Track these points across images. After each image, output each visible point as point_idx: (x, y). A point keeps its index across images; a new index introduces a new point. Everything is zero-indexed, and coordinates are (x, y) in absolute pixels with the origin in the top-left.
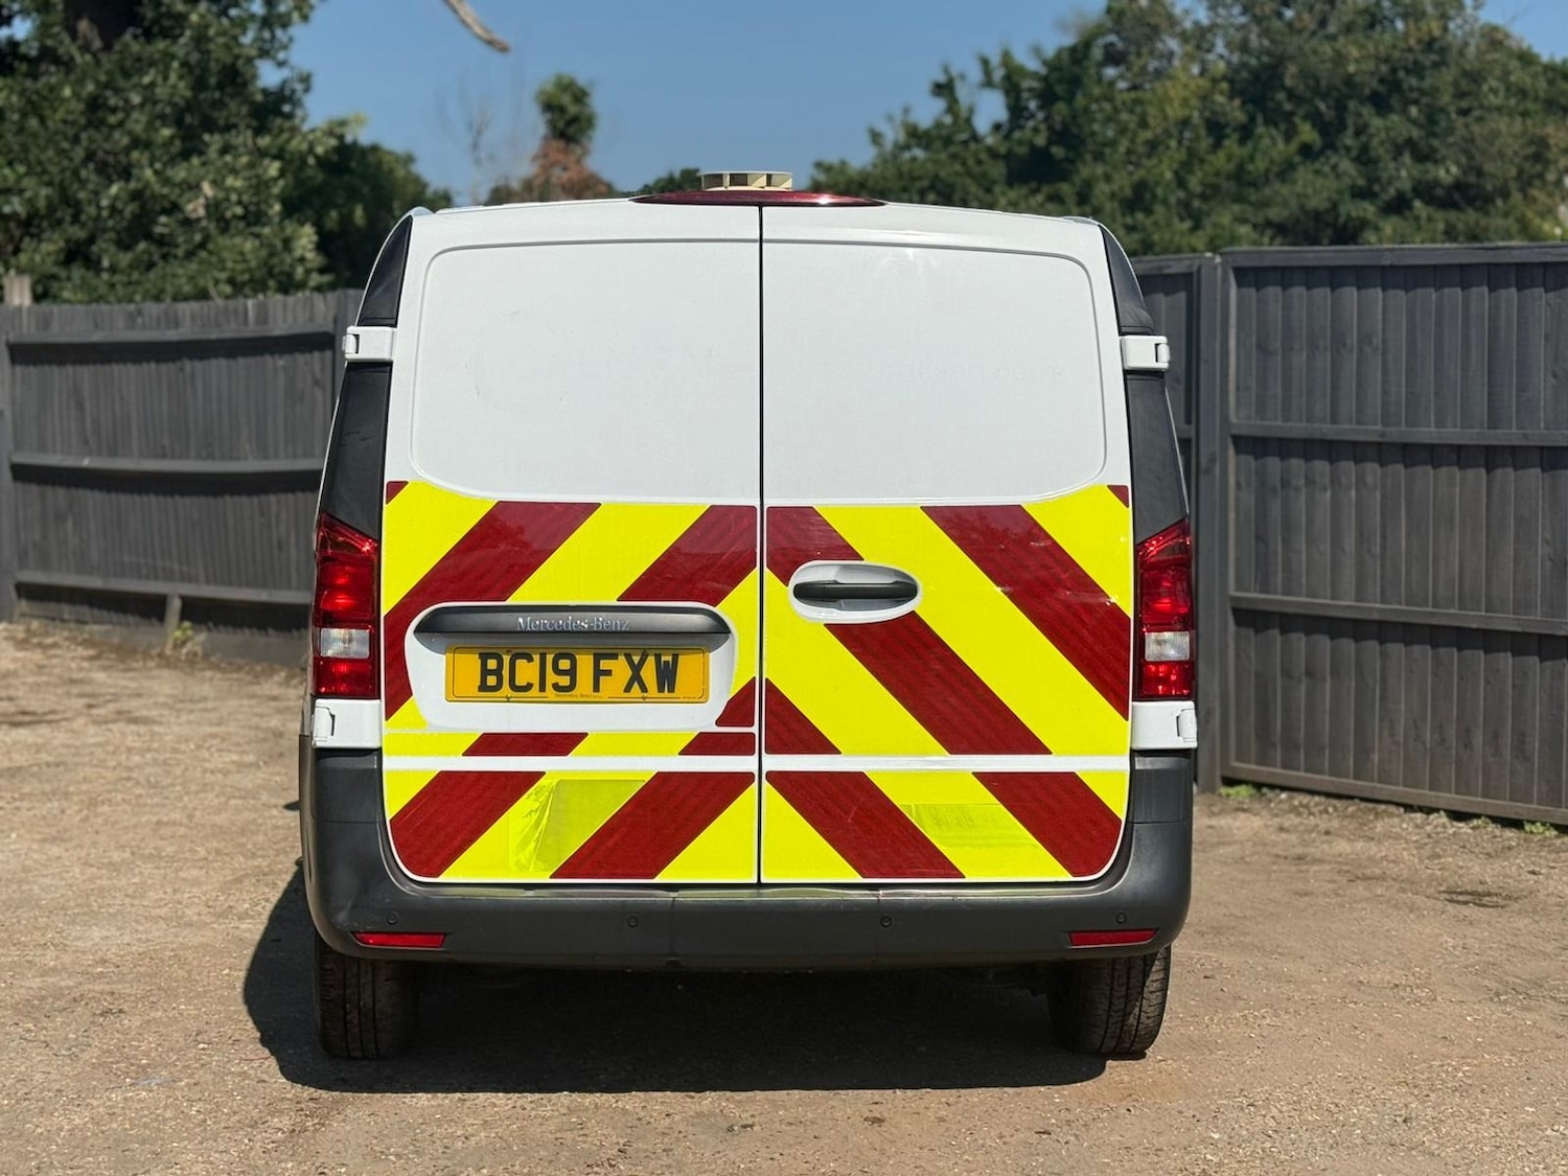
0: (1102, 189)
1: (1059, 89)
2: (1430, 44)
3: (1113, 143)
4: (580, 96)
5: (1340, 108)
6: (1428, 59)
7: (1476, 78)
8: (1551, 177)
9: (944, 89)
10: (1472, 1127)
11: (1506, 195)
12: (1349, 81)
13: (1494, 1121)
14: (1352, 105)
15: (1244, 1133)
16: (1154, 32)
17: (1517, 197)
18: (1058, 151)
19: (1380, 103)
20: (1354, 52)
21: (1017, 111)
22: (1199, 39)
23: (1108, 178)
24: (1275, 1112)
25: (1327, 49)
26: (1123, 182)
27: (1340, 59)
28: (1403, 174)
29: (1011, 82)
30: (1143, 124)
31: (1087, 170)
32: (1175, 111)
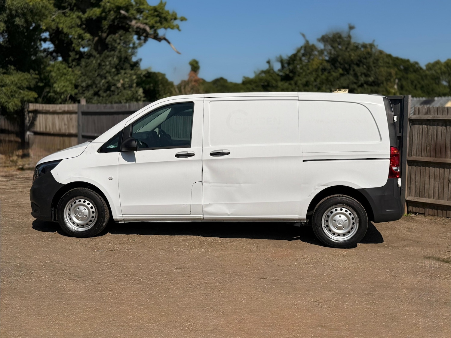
0: (299, 82)
1: (291, 62)
2: (368, 53)
3: (302, 73)
4: (197, 63)
5: (350, 66)
6: (367, 56)
7: (377, 60)
8: (392, 80)
9: (268, 62)
10: (344, 263)
11: (383, 83)
12: (352, 61)
13: (348, 262)
14: (352, 65)
15: (301, 263)
16: (312, 50)
17: (385, 83)
18: (291, 75)
19: (358, 65)
20: (353, 55)
21: (283, 66)
22: (321, 52)
23: (301, 80)
24: (308, 260)
25: (347, 54)
26: (304, 80)
27: (350, 56)
28: (362, 79)
29: (282, 61)
30: (308, 69)
31: (296, 78)
32: (315, 67)
